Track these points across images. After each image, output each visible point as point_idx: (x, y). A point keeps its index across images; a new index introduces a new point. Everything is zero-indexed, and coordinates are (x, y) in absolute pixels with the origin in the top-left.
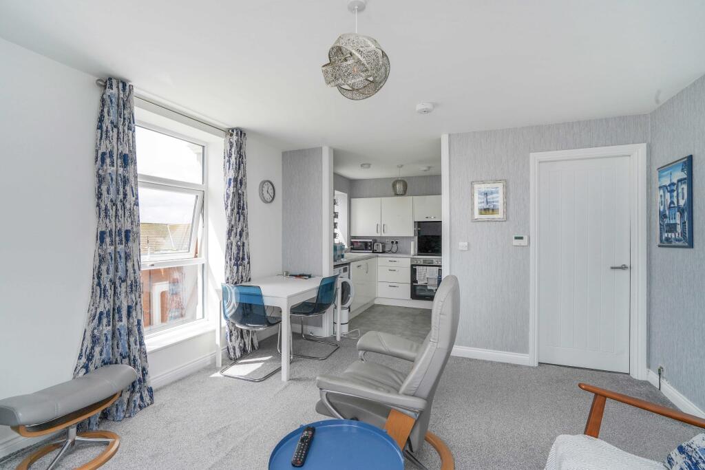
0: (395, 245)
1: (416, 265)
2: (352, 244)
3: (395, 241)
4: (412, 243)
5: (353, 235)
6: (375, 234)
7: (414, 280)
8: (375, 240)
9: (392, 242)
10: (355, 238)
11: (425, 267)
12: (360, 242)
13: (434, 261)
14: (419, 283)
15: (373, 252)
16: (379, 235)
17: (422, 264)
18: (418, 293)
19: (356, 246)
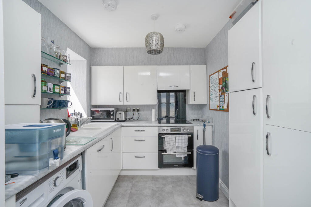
0: (136, 113)
1: (163, 134)
2: (93, 113)
3: (136, 109)
4: (154, 111)
5: (93, 103)
6: (117, 102)
7: (161, 150)
8: (118, 108)
9: (134, 110)
10: (96, 106)
11: (174, 136)
12: (101, 111)
13: (182, 129)
14: (168, 152)
15: (116, 121)
16: (122, 103)
17: (169, 132)
18: (166, 161)
19: (96, 115)
